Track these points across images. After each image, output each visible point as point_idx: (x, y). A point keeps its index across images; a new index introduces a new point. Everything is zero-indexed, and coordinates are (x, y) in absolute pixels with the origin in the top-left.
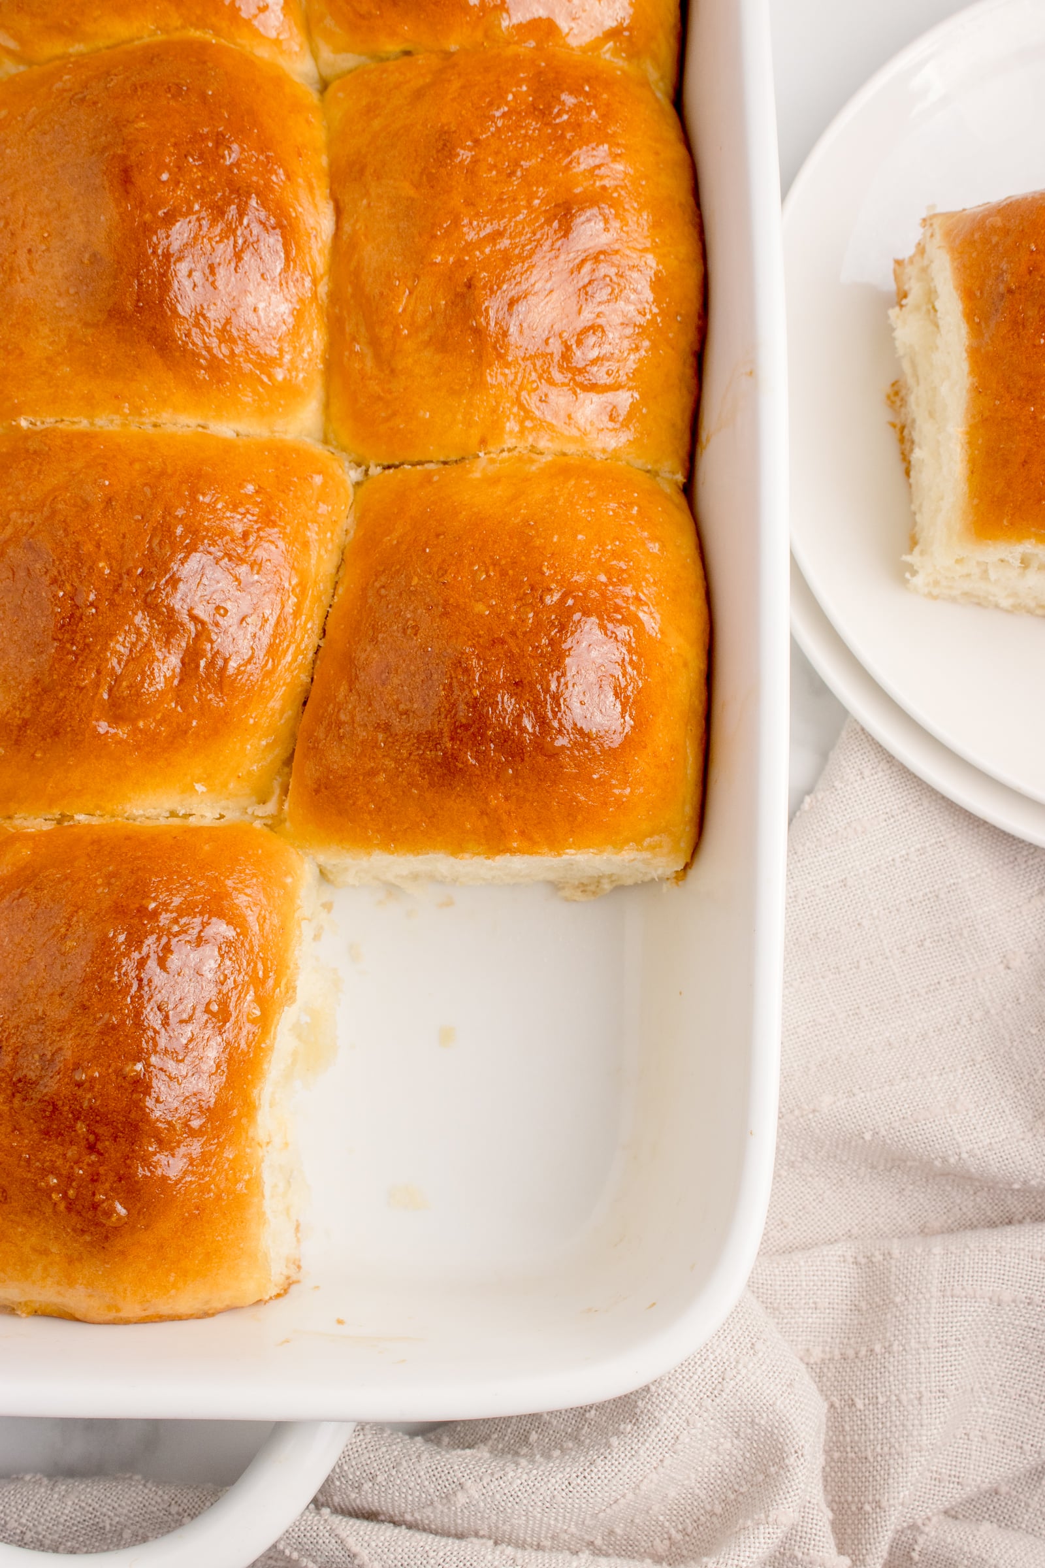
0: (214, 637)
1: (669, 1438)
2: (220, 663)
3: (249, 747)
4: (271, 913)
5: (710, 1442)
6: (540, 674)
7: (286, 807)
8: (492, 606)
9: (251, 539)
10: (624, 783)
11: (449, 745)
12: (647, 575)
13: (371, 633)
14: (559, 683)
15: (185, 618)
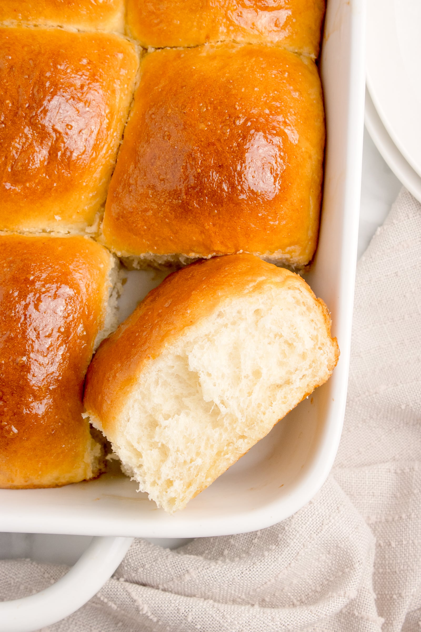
0: (65, 140)
1: (294, 553)
2: (68, 154)
3: (83, 197)
4: (92, 282)
5: (315, 556)
6: (232, 162)
7: (102, 227)
8: (208, 126)
9: (85, 89)
10: (275, 219)
11: (185, 197)
12: (291, 110)
13: (146, 138)
14: (242, 166)
15: (51, 131)
